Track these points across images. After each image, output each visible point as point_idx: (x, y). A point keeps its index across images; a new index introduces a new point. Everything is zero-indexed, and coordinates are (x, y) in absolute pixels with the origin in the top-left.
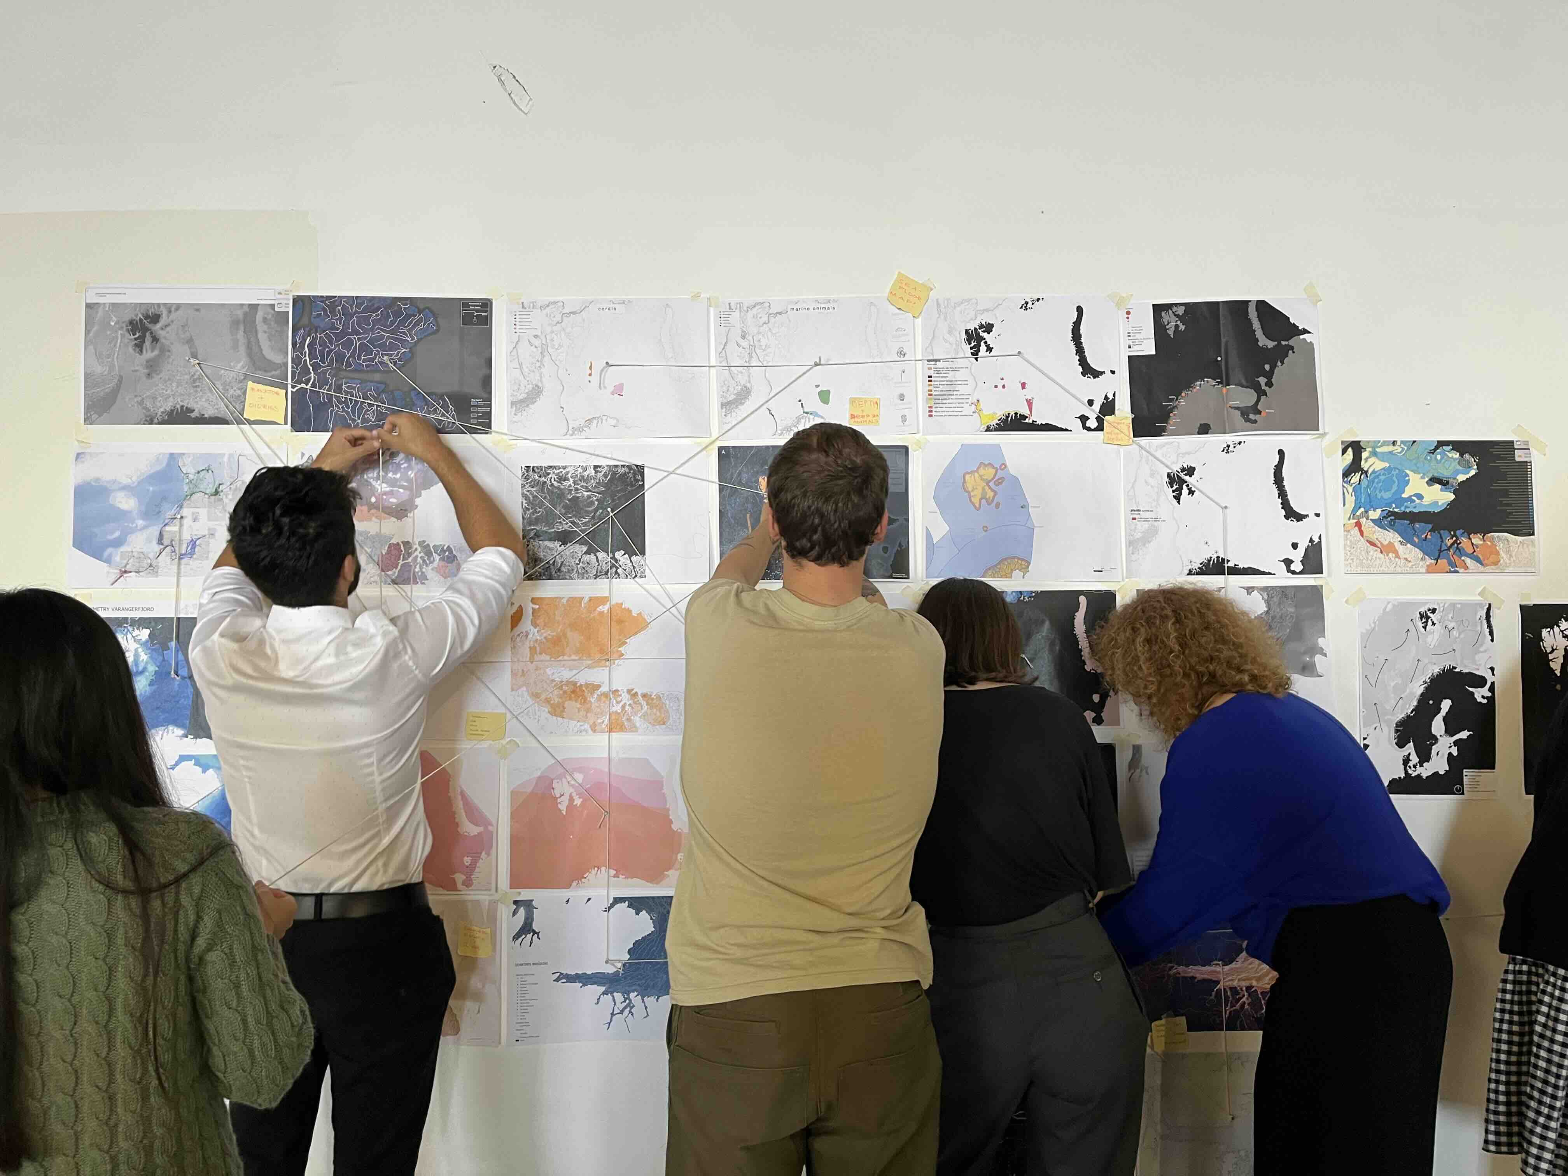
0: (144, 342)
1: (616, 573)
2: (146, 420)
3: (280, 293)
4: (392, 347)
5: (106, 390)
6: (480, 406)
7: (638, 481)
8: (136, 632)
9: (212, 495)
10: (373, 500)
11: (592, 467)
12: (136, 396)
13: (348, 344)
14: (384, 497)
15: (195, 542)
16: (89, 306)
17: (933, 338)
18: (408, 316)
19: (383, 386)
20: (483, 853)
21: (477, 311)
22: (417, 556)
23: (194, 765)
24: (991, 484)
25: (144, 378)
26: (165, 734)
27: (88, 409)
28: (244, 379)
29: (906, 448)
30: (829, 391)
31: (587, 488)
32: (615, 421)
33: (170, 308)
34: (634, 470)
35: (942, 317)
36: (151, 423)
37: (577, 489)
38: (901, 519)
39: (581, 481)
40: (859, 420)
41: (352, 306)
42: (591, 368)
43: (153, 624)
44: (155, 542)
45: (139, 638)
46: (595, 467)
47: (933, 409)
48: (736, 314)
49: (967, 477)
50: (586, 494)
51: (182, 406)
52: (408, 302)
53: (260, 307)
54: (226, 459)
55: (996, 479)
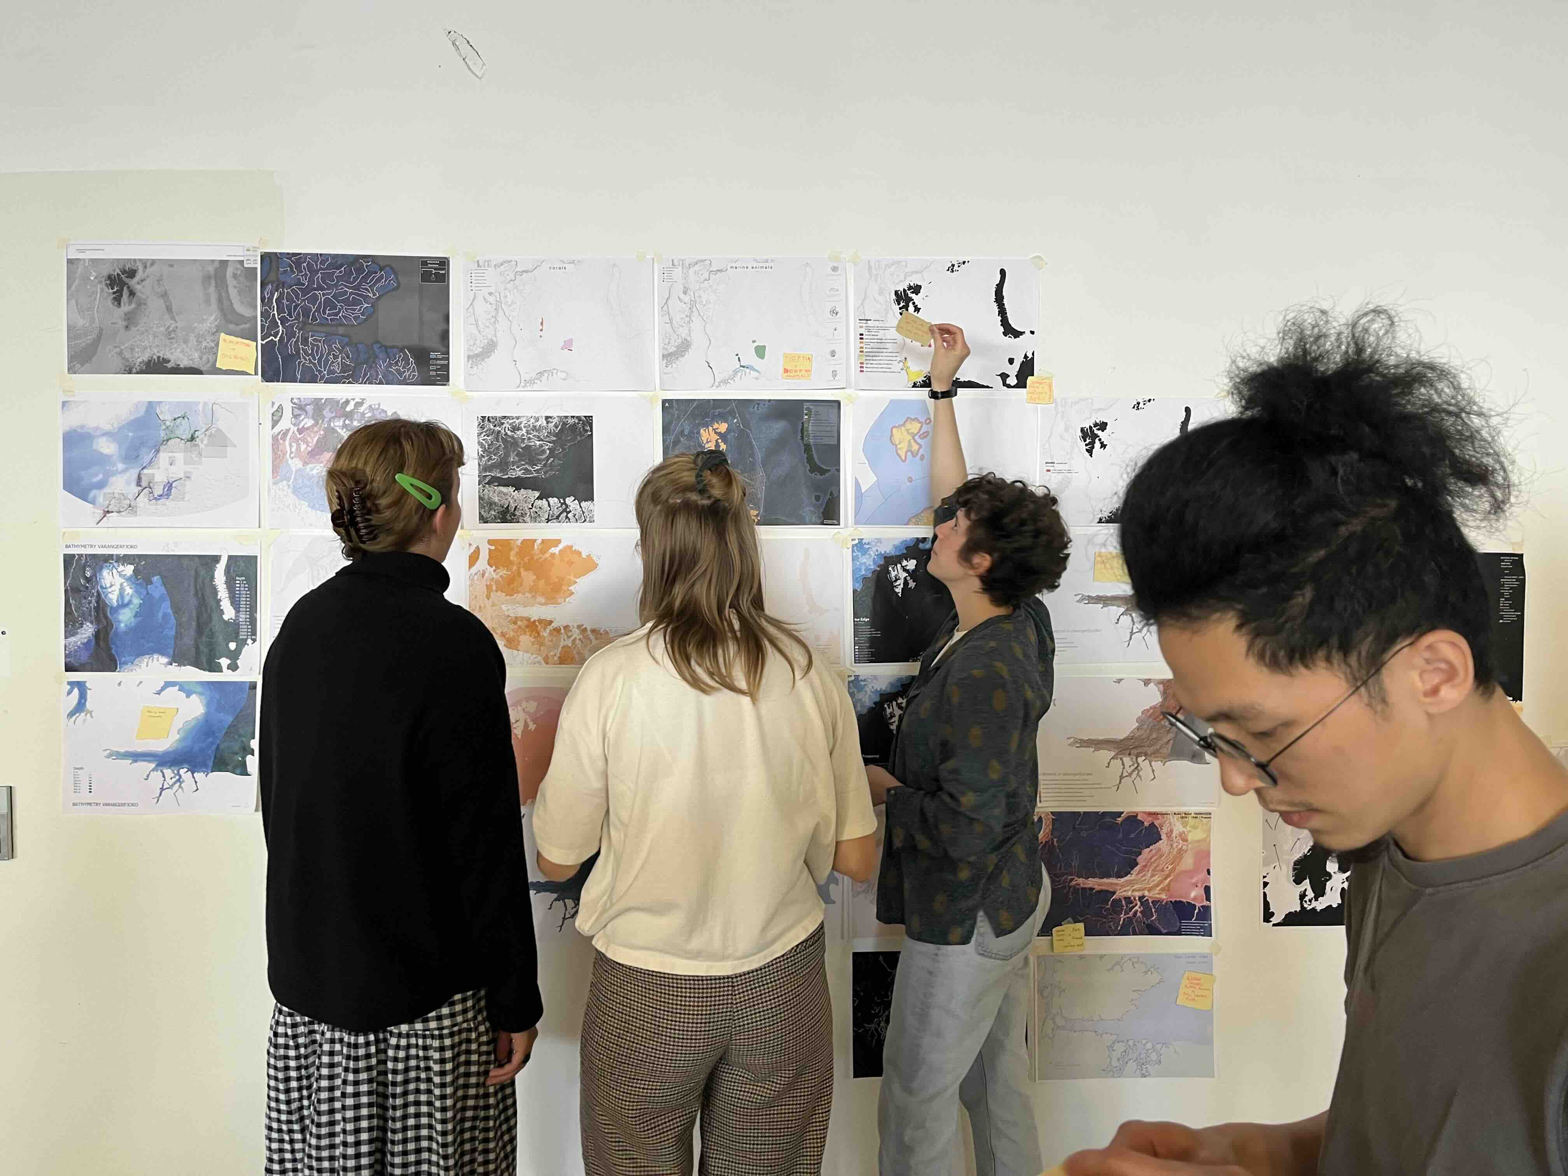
0: (121, 295)
1: (567, 517)
2: (125, 370)
3: (248, 250)
4: (356, 302)
5: (89, 341)
6: (439, 359)
7: (587, 431)
8: (121, 568)
9: (188, 441)
11: (544, 418)
12: (115, 347)
13: (315, 298)
15: (171, 485)
16: (70, 261)
17: (865, 298)
18: (369, 274)
19: (346, 340)
21: (435, 269)
23: (179, 690)
24: (916, 438)
25: (122, 330)
26: (150, 661)
27: (72, 359)
28: (216, 331)
29: (838, 403)
30: (764, 347)
33: (145, 263)
34: (583, 421)
35: (873, 278)
36: (130, 372)
37: (529, 439)
38: (833, 469)
39: (533, 431)
40: (792, 375)
41: (316, 263)
43: (137, 560)
44: (134, 484)
45: (124, 573)
46: (547, 418)
47: (864, 366)
48: (678, 271)
49: (895, 430)
51: (159, 357)
52: (370, 260)
53: (229, 263)
54: (200, 407)
55: (921, 433)
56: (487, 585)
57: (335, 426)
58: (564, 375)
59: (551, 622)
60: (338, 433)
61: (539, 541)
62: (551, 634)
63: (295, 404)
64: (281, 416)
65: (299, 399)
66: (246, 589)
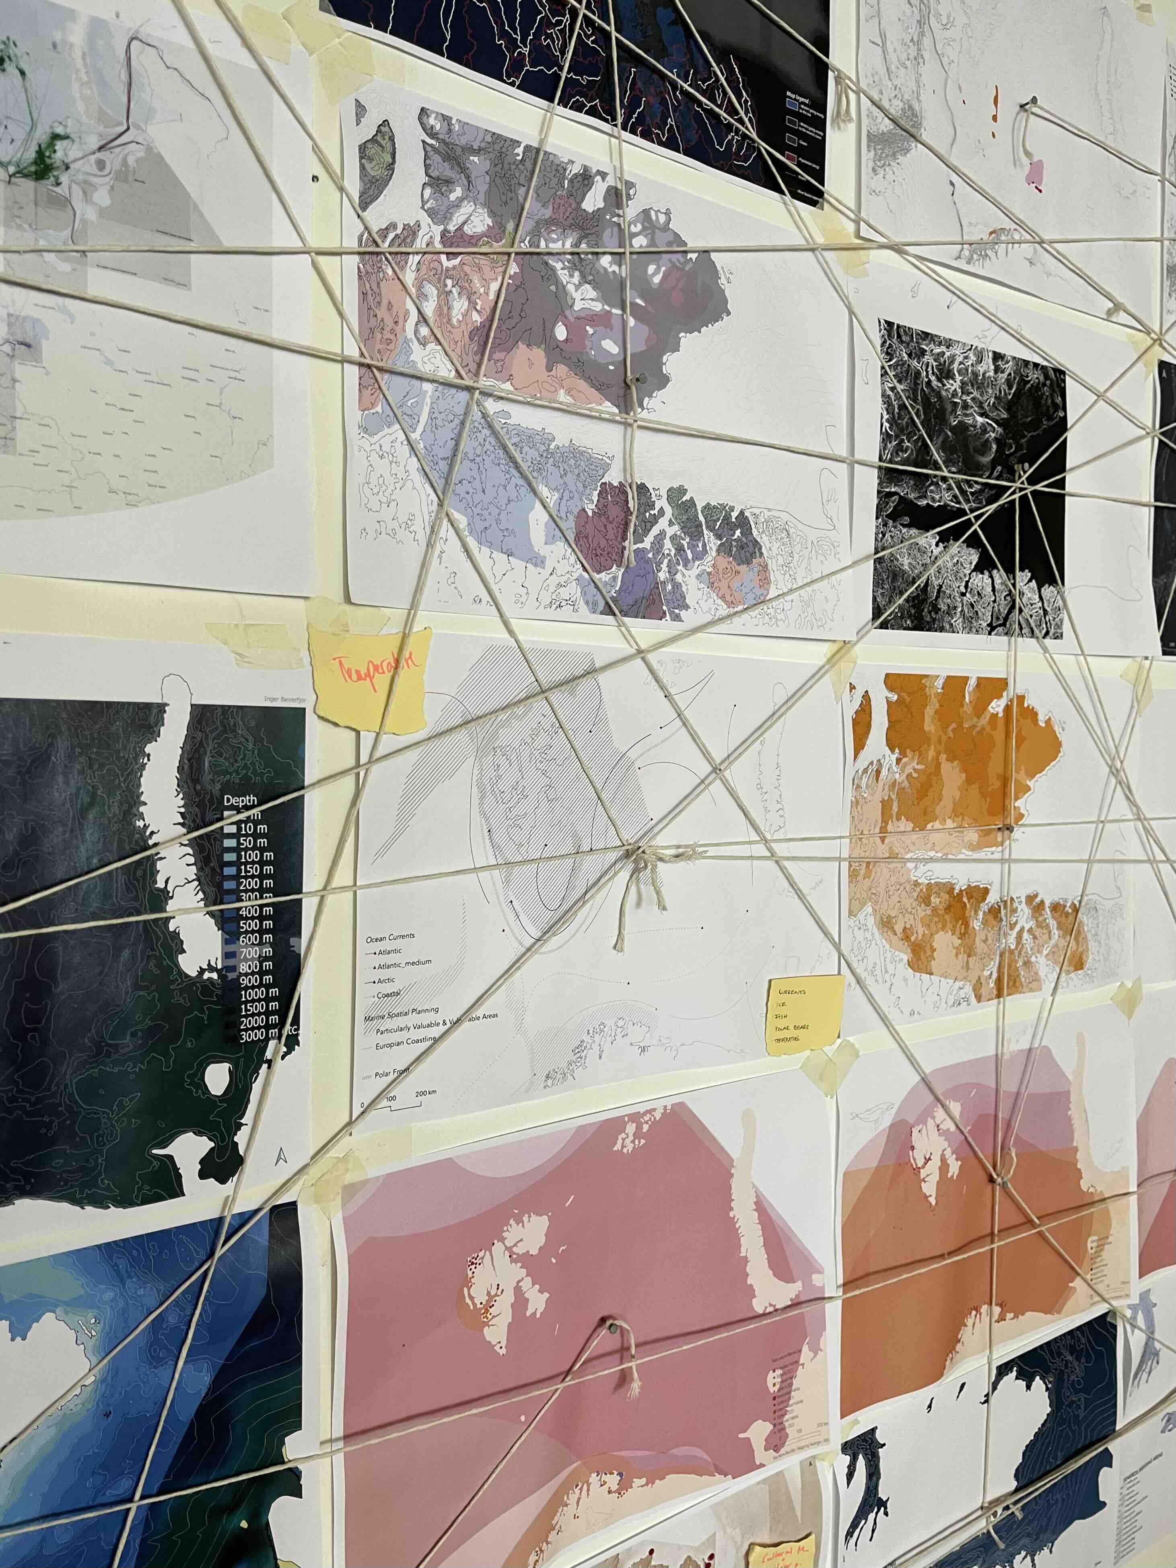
6: (804, 119)
7: (1057, 407)
10: (561, 332)
11: (991, 355)
14: (590, 330)
20: (805, 1348)
22: (662, 533)
31: (980, 404)
34: (1050, 379)
42: (996, 102)
46: (997, 357)
50: (980, 420)
56: (883, 802)
57: (549, 251)
59: (985, 893)
61: (972, 682)
62: (985, 921)
63: (432, 134)
64: (391, 167)
65: (446, 119)
66: (263, 842)
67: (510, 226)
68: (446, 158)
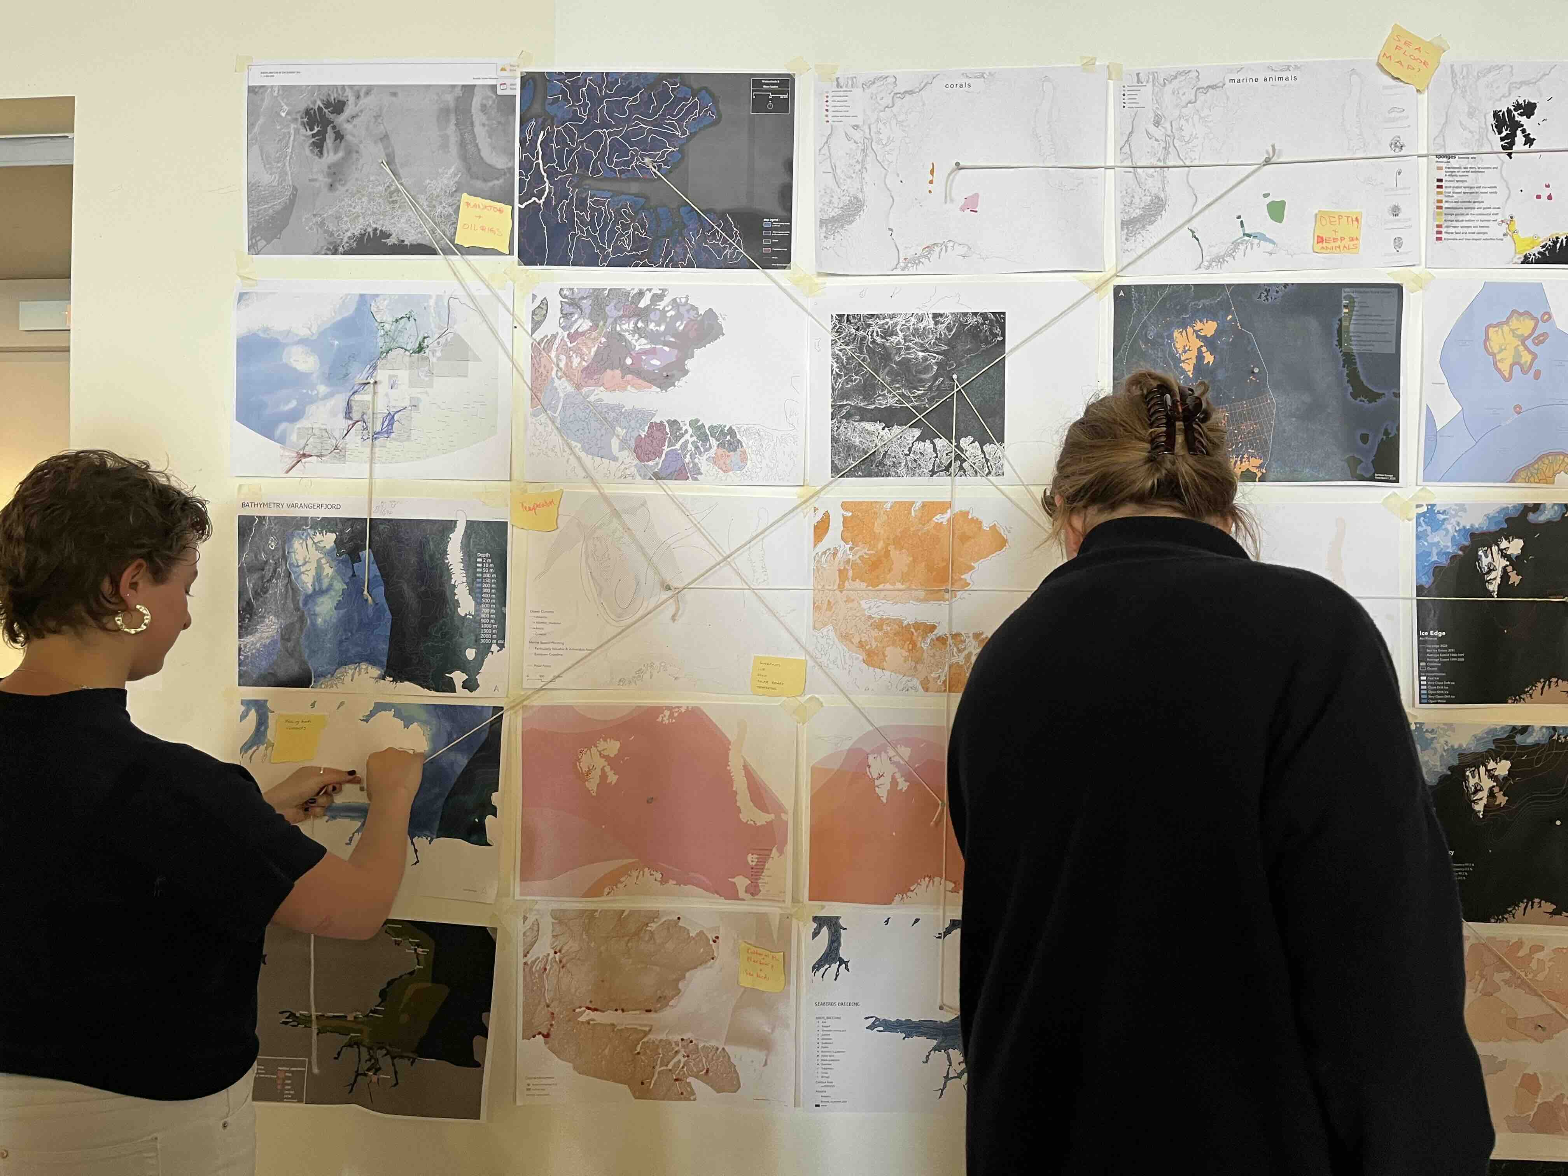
0: (324, 139)
1: (961, 468)
2: (328, 249)
3: (503, 69)
4: (656, 145)
5: (276, 207)
6: (777, 229)
7: (996, 335)
8: (318, 537)
9: (414, 352)
10: (629, 361)
11: (931, 316)
12: (315, 215)
13: (596, 141)
14: (644, 357)
15: (393, 417)
16: (252, 90)
17: (1445, 123)
18: (678, 101)
19: (642, 201)
20: (774, 850)
21: (773, 92)
22: (687, 441)
23: (394, 716)
24: (1529, 343)
25: (325, 190)
26: (357, 674)
27: (253, 233)
28: (456, 191)
29: (1399, 288)
30: (1283, 203)
31: (922, 345)
32: (966, 248)
33: (360, 92)
34: (991, 320)
35: (1459, 91)
36: (335, 253)
37: (908, 348)
38: (1388, 394)
39: (914, 336)
40: (1329, 245)
41: (600, 87)
42: (932, 172)
43: (340, 526)
44: (342, 415)
45: (322, 545)
46: (935, 316)
47: (1444, 230)
48: (1147, 91)
49: (1491, 330)
50: (921, 354)
51: (376, 229)
52: (678, 80)
53: (476, 89)
54: (432, 302)
55: (1535, 335)
56: (839, 570)
57: (622, 329)
58: (963, 250)
59: (933, 628)
60: (626, 340)
61: (918, 505)
62: (933, 645)
63: (565, 297)
64: (545, 315)
65: (572, 289)
66: (491, 570)
67: (601, 323)
68: (571, 304)
